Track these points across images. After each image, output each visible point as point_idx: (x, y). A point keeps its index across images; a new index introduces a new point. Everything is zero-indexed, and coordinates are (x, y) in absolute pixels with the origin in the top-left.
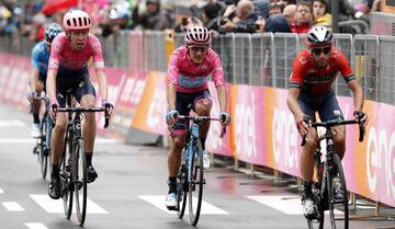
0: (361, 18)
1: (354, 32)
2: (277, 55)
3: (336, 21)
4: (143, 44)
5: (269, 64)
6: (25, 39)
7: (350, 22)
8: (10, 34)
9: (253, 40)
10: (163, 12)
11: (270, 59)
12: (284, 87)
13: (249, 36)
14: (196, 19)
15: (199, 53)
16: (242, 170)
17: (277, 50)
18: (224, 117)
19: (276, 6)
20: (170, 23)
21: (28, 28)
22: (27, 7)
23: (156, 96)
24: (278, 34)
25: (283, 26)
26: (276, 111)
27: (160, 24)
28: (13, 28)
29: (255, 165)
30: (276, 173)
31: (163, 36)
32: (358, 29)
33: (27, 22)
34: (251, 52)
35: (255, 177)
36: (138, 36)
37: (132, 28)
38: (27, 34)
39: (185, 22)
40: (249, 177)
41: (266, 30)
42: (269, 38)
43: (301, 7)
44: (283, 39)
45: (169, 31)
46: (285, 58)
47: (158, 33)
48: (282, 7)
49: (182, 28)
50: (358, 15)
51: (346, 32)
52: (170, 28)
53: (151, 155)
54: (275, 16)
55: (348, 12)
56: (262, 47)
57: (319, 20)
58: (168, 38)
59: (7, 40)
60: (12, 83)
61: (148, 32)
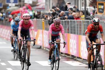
0: (92, 16)
1: (90, 19)
2: (71, 25)
3: (86, 16)
4: (36, 23)
5: (69, 28)
6: (6, 21)
7: (89, 17)
8: (2, 20)
9: (65, 21)
10: (41, 14)
11: (69, 26)
12: (72, 33)
13: (63, 20)
14: (50, 16)
15: (58, 25)
16: (62, 55)
17: (71, 24)
18: (64, 42)
19: (70, 13)
20: (43, 17)
21: (6, 18)
22: (7, 13)
23: (40, 36)
24: (71, 20)
25: (72, 18)
26: (70, 40)
27: (41, 17)
28: (3, 19)
29: (65, 53)
30: (70, 55)
31: (41, 21)
32: (91, 19)
33: (7, 17)
34: (64, 25)
35: (65, 56)
36: (35, 20)
37: (33, 18)
38: (7, 20)
39: (47, 17)
40: (63, 56)
41: (68, 19)
42: (69, 21)
43: (77, 13)
44: (72, 21)
45: (43, 19)
46: (73, 26)
47: (40, 20)
48: (72, 13)
49: (46, 18)
50: (91, 15)
51: (88, 19)
52: (43, 18)
53: (39, 51)
54: (70, 15)
55: (89, 14)
56: (67, 23)
57: (82, 16)
58: (43, 21)
59: (2, 21)
60: (3, 33)
61: (38, 19)
